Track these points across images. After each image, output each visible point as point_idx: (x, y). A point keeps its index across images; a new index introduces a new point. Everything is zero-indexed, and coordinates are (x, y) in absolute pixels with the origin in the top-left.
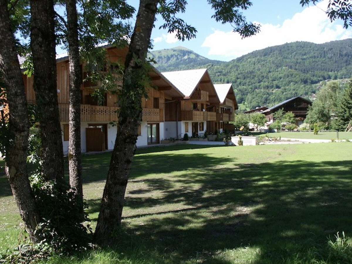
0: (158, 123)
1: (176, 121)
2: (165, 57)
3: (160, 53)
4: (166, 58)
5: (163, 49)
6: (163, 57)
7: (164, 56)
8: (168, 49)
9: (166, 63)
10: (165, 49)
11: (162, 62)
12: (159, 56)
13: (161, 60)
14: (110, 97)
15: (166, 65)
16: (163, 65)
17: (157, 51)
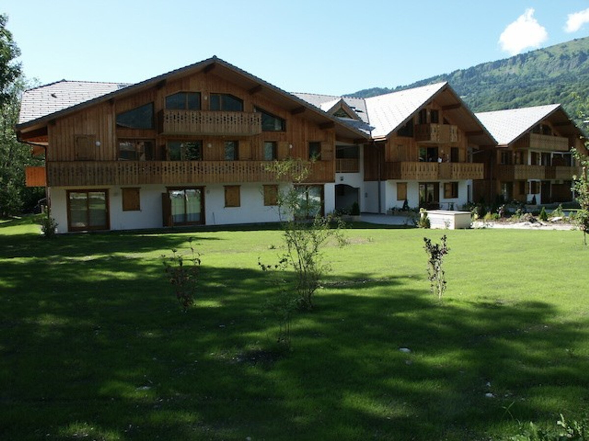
0: (321, 183)
1: (377, 180)
2: (575, 56)
3: (565, 49)
4: (577, 57)
5: (573, 39)
6: (571, 56)
7: (573, 54)
8: (583, 39)
9: (578, 66)
10: (576, 40)
11: (569, 66)
12: (562, 55)
13: (565, 61)
14: (210, 146)
15: (577, 70)
16: (571, 71)
17: (557, 45)
